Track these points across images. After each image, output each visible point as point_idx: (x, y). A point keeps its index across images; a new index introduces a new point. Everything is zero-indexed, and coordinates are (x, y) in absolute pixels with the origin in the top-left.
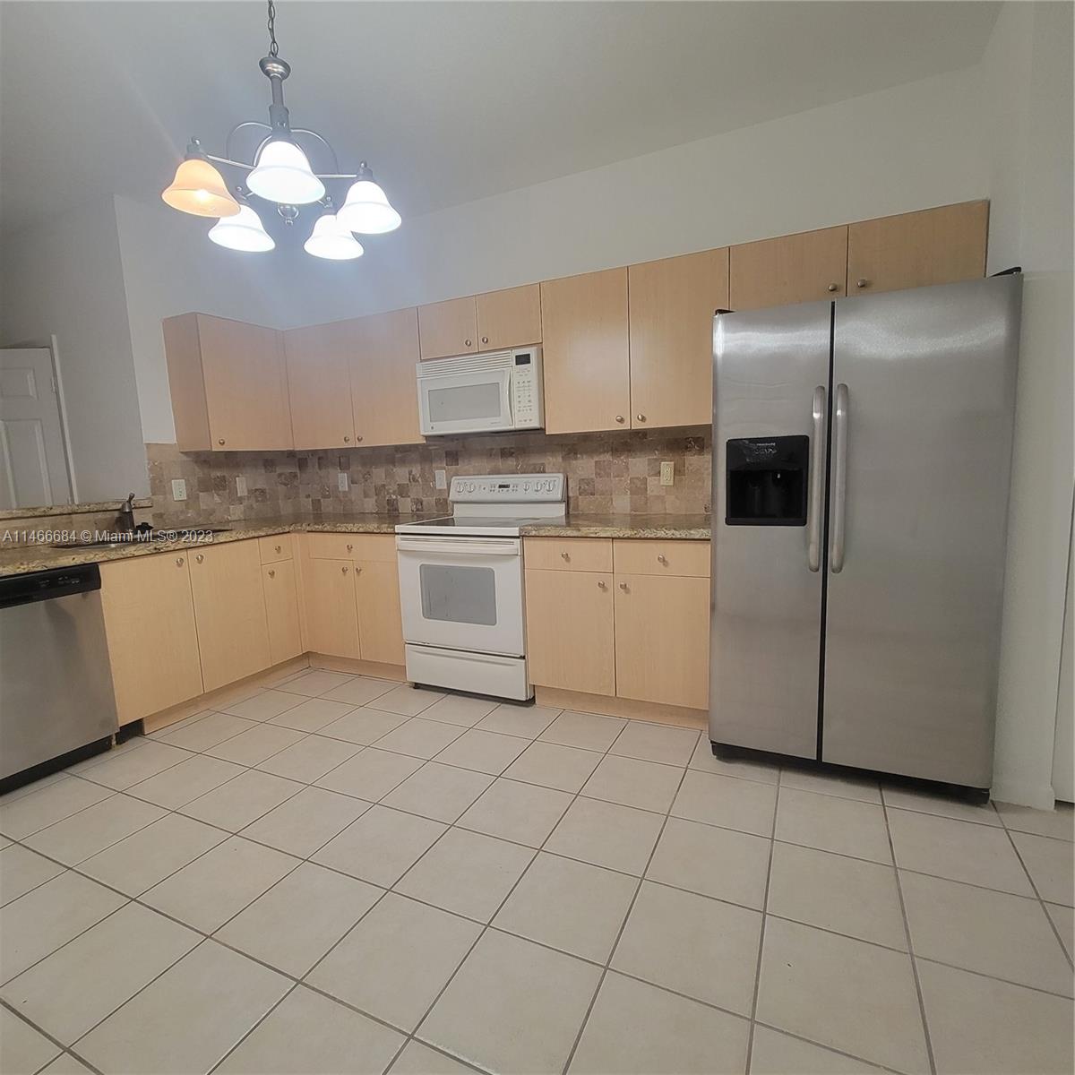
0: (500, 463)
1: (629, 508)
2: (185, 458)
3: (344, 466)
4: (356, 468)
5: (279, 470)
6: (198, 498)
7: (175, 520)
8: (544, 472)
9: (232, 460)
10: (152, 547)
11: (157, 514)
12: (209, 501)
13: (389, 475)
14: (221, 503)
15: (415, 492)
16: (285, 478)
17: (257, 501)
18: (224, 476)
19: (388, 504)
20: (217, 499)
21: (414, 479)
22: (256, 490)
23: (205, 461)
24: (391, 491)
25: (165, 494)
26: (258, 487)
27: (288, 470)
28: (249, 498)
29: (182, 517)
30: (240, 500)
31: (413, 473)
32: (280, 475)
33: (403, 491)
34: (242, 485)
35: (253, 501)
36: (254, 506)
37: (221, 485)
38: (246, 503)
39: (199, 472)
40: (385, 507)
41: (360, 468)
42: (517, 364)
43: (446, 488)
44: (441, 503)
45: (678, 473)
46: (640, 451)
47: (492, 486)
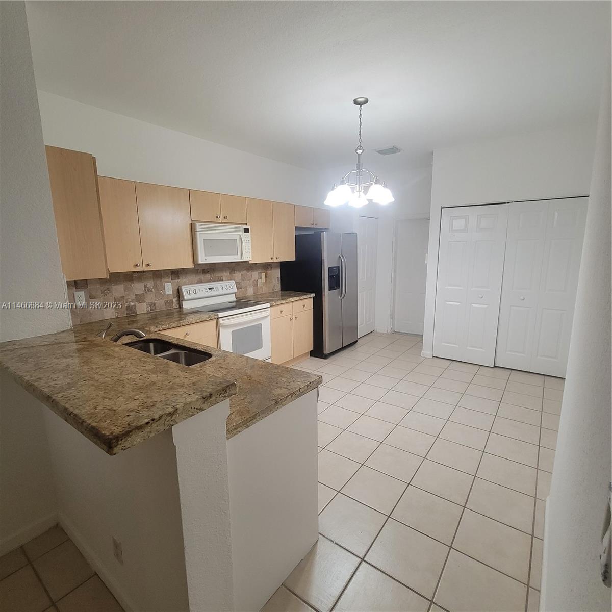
0: (202, 277)
1: (252, 292)
8: (222, 280)
13: (127, 289)
15: (150, 298)
19: (127, 309)
21: (148, 290)
24: (130, 300)
31: (148, 286)
33: (139, 299)
40: (123, 313)
41: (99, 287)
42: (245, 232)
43: (172, 293)
44: (169, 303)
45: (266, 277)
46: (256, 269)
47: (206, 289)
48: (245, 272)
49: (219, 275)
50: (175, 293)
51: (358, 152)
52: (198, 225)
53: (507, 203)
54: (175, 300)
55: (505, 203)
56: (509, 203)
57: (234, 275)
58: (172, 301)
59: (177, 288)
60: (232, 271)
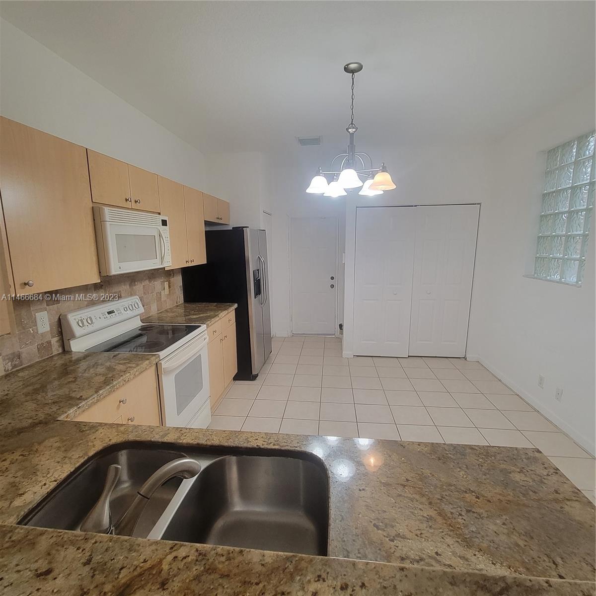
42: (162, 225)
43: (49, 329)
44: (45, 347)
45: (169, 287)
46: (158, 277)
47: (103, 314)
48: (147, 282)
49: (116, 289)
50: (55, 328)
51: (350, 130)
52: (107, 210)
53: (415, 206)
54: (55, 341)
55: (413, 206)
56: (416, 206)
57: (134, 287)
58: (49, 343)
59: (57, 318)
60: (131, 283)
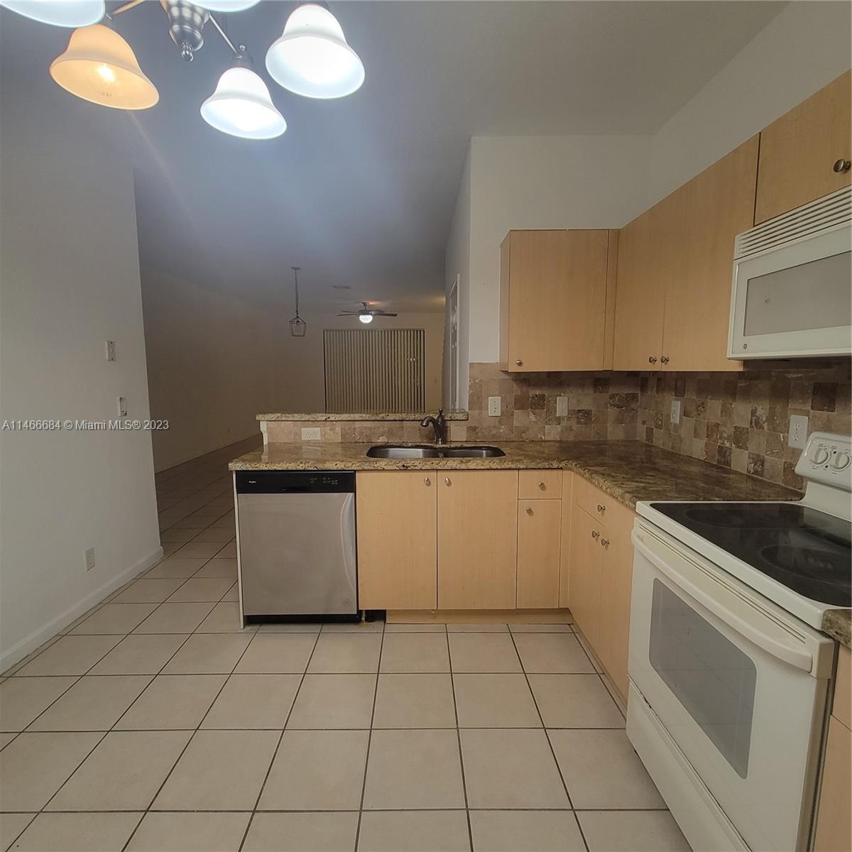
2: (506, 377)
3: (679, 392)
4: (691, 395)
5: (612, 390)
6: (513, 415)
7: (486, 434)
9: (556, 380)
10: (400, 464)
11: (471, 427)
12: (523, 419)
13: (726, 411)
14: (537, 422)
15: (758, 443)
16: (619, 400)
17: (578, 423)
18: (544, 395)
19: (719, 452)
20: (532, 418)
21: (757, 423)
22: (579, 411)
23: (525, 379)
24: (725, 435)
25: (481, 408)
26: (583, 407)
27: (625, 391)
28: (569, 419)
29: (494, 432)
30: (559, 420)
31: (758, 414)
32: (612, 397)
33: (740, 438)
34: (562, 404)
35: (573, 423)
36: (574, 428)
37: (539, 404)
38: (564, 423)
39: (517, 390)
40: (713, 457)
41: (694, 397)
